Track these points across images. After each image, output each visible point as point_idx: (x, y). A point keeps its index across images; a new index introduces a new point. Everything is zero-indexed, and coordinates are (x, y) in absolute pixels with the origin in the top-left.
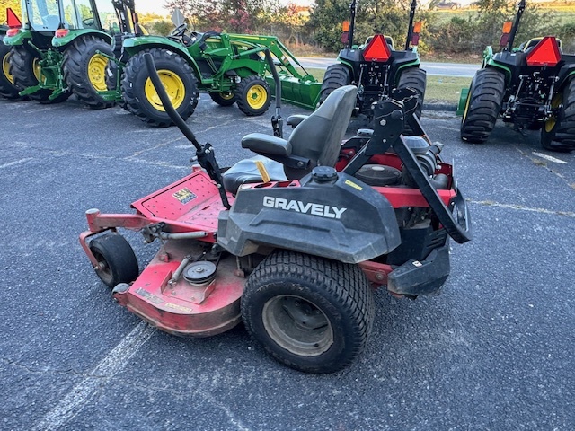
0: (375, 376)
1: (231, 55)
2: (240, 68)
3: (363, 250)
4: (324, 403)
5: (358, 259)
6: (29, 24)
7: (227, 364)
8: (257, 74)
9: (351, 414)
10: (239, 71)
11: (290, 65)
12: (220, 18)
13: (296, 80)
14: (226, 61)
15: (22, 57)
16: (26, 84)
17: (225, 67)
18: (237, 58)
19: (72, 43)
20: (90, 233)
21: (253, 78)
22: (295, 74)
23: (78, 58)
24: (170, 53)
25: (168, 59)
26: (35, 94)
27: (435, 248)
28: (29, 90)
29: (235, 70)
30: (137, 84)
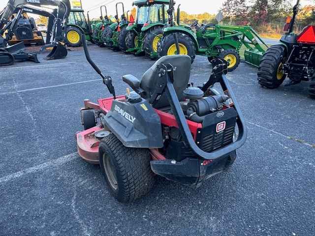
0: (144, 216)
1: (219, 37)
2: (225, 44)
3: (132, 141)
4: (110, 214)
5: (128, 145)
6: (137, 21)
7: (93, 179)
8: (235, 48)
9: (115, 225)
10: (224, 46)
11: (257, 44)
12: (248, 16)
13: (261, 53)
14: (215, 40)
15: (131, 36)
16: (130, 47)
17: (215, 43)
18: (224, 39)
19: (149, 29)
20: (84, 108)
21: (229, 50)
22: (260, 50)
23: (150, 36)
24: (184, 35)
25: (182, 38)
26: (132, 51)
27: (189, 157)
28: (130, 50)
29: (221, 45)
30: (164, 50)
